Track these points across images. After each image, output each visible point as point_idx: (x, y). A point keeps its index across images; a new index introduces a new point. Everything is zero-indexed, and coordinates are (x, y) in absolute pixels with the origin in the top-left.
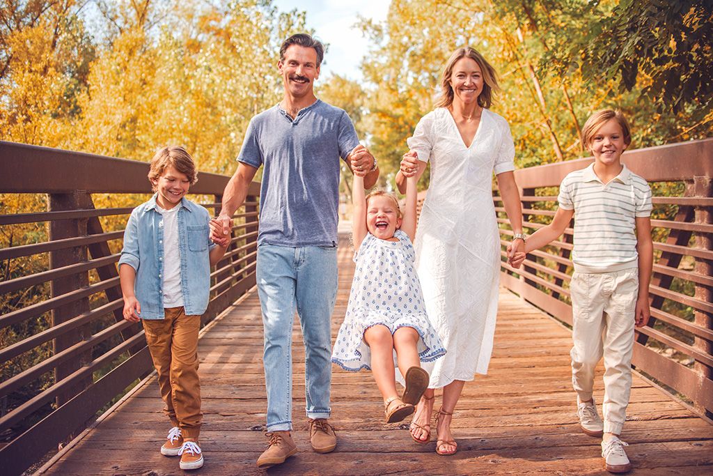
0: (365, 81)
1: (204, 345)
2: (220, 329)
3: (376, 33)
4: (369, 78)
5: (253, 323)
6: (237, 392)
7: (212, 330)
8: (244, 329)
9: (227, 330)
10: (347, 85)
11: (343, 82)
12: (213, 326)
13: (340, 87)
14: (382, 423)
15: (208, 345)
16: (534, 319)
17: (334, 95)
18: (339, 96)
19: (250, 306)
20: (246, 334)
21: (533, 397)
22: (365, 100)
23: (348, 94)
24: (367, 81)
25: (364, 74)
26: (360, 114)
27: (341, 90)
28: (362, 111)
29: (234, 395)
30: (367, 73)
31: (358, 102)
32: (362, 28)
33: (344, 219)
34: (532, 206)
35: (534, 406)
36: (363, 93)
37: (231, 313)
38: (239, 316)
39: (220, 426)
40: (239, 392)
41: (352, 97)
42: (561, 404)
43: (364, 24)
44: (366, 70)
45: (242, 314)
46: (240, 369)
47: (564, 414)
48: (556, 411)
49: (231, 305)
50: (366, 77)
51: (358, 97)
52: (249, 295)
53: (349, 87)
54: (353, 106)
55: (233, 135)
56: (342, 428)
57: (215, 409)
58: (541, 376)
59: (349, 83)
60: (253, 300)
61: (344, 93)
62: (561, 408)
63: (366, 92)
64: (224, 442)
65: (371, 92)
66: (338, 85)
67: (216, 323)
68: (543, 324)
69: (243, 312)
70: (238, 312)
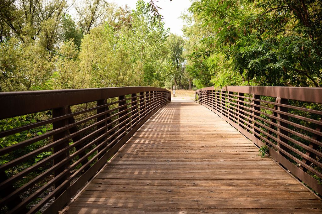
3: (189, 20)
22: (184, 45)
24: (185, 36)
32: (183, 18)
33: (174, 96)
43: (184, 16)
51: (181, 43)
59: (177, 37)
63: (184, 41)
65: (187, 41)
66: (173, 38)
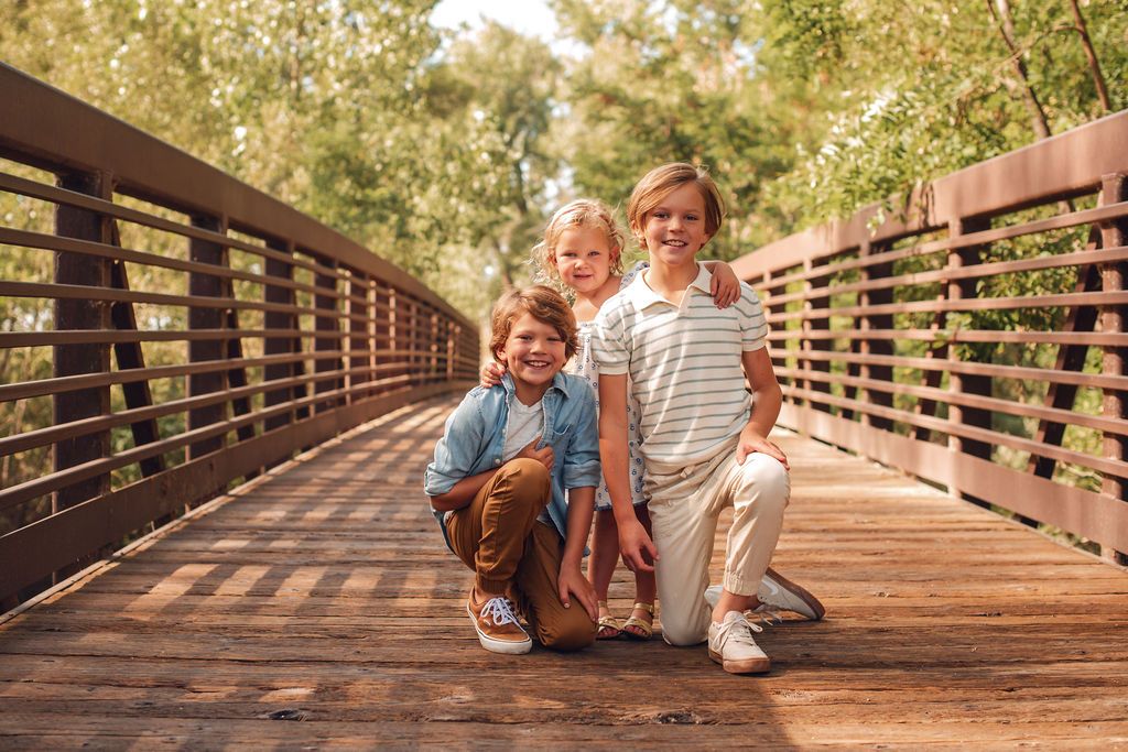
0: (560, 37)
1: (152, 562)
2: (196, 536)
4: (570, 30)
5: (280, 525)
6: (233, 648)
7: (173, 536)
8: (256, 536)
9: (211, 537)
10: (515, 45)
11: (506, 38)
12: (175, 529)
13: (499, 50)
14: (613, 711)
15: (162, 562)
16: (988, 530)
17: (484, 67)
18: (496, 70)
19: (272, 497)
20: (259, 545)
21: (1004, 668)
22: (560, 82)
23: (518, 66)
24: (565, 37)
25: (559, 20)
26: (547, 115)
27: (502, 56)
28: (550, 109)
29: (227, 652)
30: (566, 17)
31: (541, 86)
34: (983, 256)
35: (1008, 686)
36: (554, 66)
37: (223, 508)
38: (244, 514)
39: (188, 710)
40: (238, 647)
41: (528, 73)
42: (1077, 683)
44: (563, 11)
45: (252, 510)
46: (245, 606)
47: (1089, 702)
48: (1067, 697)
49: (225, 494)
50: (564, 26)
51: (543, 75)
52: (270, 478)
53: (522, 49)
54: (530, 93)
55: (240, 132)
56: (507, 720)
57: (177, 678)
58: (1019, 632)
59: (521, 39)
60: (278, 488)
61: (509, 63)
62: (1079, 690)
63: (563, 62)
64: (199, 739)
65: (573, 62)
66: (496, 43)
67: (186, 524)
68: (1013, 540)
69: (251, 506)
70: (242, 506)
